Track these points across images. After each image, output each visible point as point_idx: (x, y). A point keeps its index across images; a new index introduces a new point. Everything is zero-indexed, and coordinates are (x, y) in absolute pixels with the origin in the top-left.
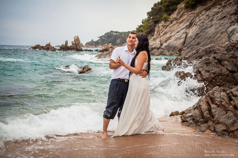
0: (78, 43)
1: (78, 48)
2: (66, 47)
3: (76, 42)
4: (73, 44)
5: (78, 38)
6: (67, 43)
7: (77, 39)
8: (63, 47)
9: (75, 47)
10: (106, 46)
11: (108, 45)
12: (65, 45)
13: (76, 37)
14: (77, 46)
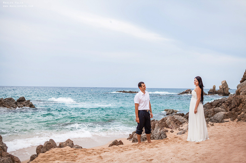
0: (225, 88)
1: (226, 92)
2: (214, 91)
3: (223, 86)
4: (220, 88)
5: (226, 83)
6: (214, 87)
7: (224, 83)
8: (211, 91)
9: (222, 91)
12: (213, 89)
13: (223, 81)
14: (225, 91)
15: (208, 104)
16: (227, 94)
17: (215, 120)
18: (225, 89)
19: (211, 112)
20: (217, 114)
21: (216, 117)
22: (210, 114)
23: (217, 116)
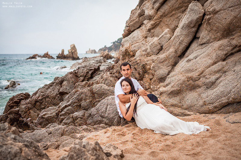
0: (74, 52)
1: (75, 56)
2: (62, 55)
3: (72, 50)
4: (69, 52)
5: (74, 46)
6: (63, 51)
7: (73, 47)
9: (71, 55)
10: (101, 53)
11: (104, 53)
13: (72, 45)
15: (71, 75)
16: (76, 58)
17: (102, 117)
18: (73, 54)
19: (86, 96)
20: (104, 101)
21: (104, 109)
22: (85, 100)
23: (105, 106)
